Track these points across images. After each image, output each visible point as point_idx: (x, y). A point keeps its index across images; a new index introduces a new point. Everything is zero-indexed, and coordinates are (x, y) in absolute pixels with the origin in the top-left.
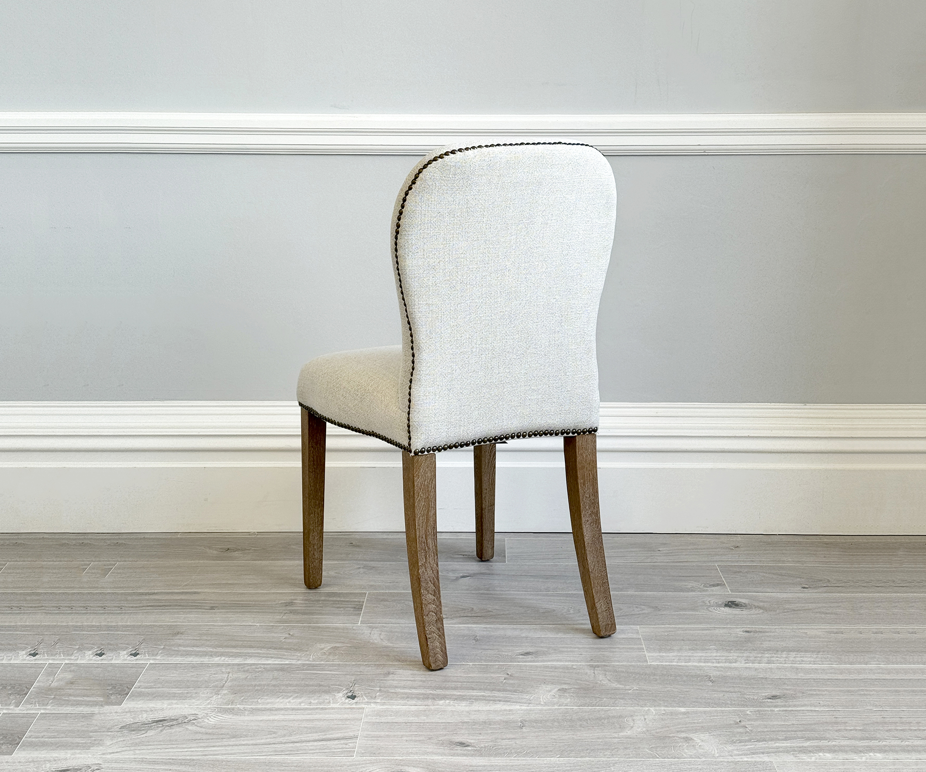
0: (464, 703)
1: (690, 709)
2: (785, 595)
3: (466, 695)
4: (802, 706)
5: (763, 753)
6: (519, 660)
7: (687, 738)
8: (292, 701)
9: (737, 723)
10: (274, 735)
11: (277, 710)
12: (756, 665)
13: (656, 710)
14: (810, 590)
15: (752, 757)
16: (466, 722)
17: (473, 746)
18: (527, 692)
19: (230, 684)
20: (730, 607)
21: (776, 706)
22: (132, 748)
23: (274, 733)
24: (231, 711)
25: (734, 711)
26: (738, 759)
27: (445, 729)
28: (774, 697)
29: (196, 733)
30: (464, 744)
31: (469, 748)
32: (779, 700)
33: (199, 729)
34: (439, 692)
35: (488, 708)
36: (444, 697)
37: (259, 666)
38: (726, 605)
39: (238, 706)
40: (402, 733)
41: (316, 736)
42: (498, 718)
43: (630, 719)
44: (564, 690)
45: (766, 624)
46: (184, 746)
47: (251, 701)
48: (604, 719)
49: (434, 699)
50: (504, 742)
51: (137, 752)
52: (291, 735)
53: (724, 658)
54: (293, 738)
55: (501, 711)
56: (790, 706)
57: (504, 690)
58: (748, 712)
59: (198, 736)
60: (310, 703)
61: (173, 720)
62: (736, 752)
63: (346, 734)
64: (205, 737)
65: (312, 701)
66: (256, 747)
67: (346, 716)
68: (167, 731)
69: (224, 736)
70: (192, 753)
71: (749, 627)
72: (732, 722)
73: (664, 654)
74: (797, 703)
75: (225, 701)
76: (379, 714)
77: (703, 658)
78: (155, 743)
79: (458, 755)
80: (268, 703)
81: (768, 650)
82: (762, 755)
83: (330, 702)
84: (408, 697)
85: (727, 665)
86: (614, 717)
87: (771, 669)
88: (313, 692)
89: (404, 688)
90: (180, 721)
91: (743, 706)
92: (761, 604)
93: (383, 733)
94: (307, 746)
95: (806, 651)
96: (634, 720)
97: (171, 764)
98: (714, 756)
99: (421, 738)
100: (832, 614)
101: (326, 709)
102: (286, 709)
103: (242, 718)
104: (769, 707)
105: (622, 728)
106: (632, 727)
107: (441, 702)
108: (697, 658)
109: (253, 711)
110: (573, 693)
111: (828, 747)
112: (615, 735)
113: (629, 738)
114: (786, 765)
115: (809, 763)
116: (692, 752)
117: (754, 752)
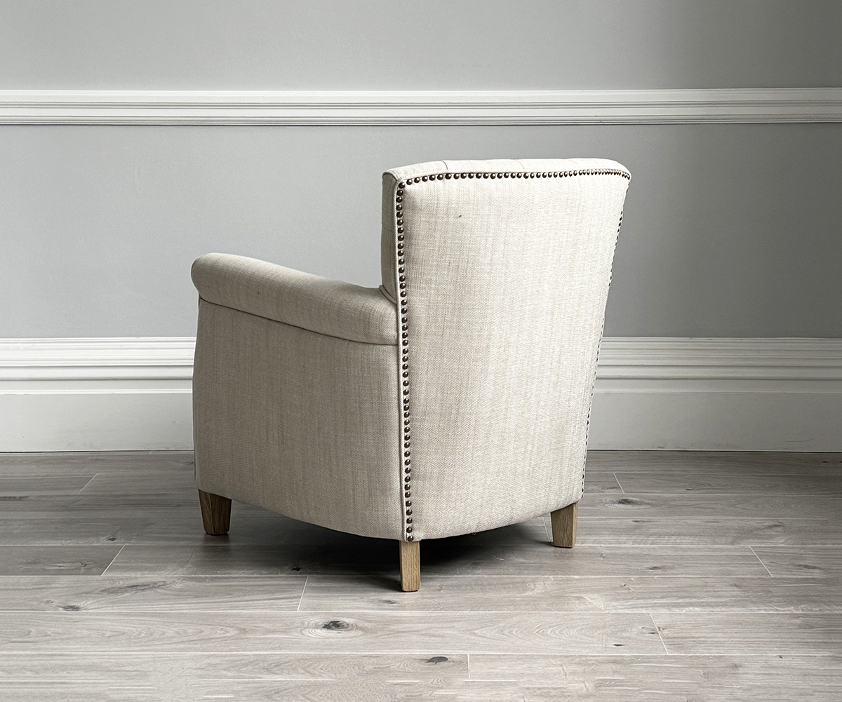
1: (582, 577)
2: (671, 495)
4: (678, 574)
5: (642, 607)
7: (579, 596)
8: (246, 572)
9: (622, 586)
10: (230, 596)
11: (233, 578)
12: (642, 546)
13: (554, 577)
14: (693, 492)
15: (632, 610)
17: (399, 604)
19: (193, 560)
20: (623, 503)
21: (656, 575)
22: (110, 605)
24: (194, 579)
25: (620, 578)
26: (621, 611)
28: (655, 568)
29: (165, 594)
30: (391, 602)
31: (395, 605)
32: (659, 570)
37: (218, 548)
38: (620, 503)
39: (200, 576)
40: (338, 594)
41: (265, 596)
43: (532, 583)
45: (654, 516)
46: (155, 603)
47: (211, 572)
48: (510, 583)
50: (425, 600)
51: (115, 608)
52: (244, 596)
53: (614, 540)
54: (247, 598)
56: (668, 574)
58: (632, 579)
59: (166, 597)
61: (145, 585)
62: (619, 607)
63: (291, 595)
65: (263, 572)
66: (215, 604)
67: (291, 583)
68: (141, 593)
69: (188, 597)
71: (638, 518)
72: (617, 586)
74: (675, 572)
75: (189, 572)
77: (596, 540)
78: (131, 601)
79: (385, 609)
80: (226, 573)
81: (653, 535)
82: (641, 609)
83: (278, 573)
84: (345, 569)
85: (617, 545)
86: (519, 583)
87: (654, 548)
88: (264, 565)
90: (151, 586)
91: (628, 574)
92: (650, 502)
93: (322, 595)
94: (258, 604)
95: (685, 536)
96: (534, 585)
97: (144, 616)
98: (600, 610)
99: (355, 598)
100: (710, 508)
101: (274, 578)
102: (241, 578)
103: (204, 584)
104: (650, 575)
105: (524, 591)
106: (533, 590)
108: (593, 541)
109: (213, 579)
110: (485, 566)
111: (698, 603)
112: (518, 595)
113: (530, 596)
114: (661, 616)
115: (680, 614)
116: (583, 607)
117: (633, 607)
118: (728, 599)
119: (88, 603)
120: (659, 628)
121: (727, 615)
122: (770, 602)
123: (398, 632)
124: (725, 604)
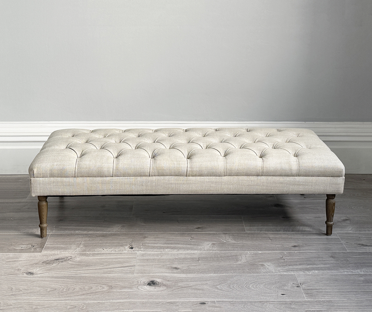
0: (175, 250)
1: (263, 252)
2: (298, 201)
3: (176, 247)
4: (306, 250)
5: (292, 271)
6: (195, 231)
7: (262, 264)
8: (108, 250)
9: (281, 258)
10: (103, 265)
11: (103, 254)
12: (287, 232)
13: (249, 252)
14: (307, 199)
15: (287, 273)
16: (177, 259)
17: (180, 269)
18: (200, 245)
19: (83, 243)
20: (277, 206)
21: (296, 250)
22: (48, 272)
23: (103, 264)
24: (85, 255)
25: (280, 253)
26: (282, 273)
27: (169, 261)
28: (295, 246)
29: (72, 264)
30: (177, 268)
31: (179, 270)
32: (297, 248)
33: (73, 263)
34: (166, 245)
35: (184, 252)
36: (168, 248)
37: (94, 235)
38: (275, 206)
39: (87, 252)
40: (152, 264)
41: (119, 265)
42: (189, 257)
43: (240, 257)
44: (214, 244)
46: (68, 270)
47: (92, 250)
48: (230, 256)
49: (163, 248)
50: (192, 267)
51: (50, 273)
52: (109, 265)
53: (275, 229)
54: (110, 266)
55: (190, 253)
56: (301, 250)
57: (191, 244)
58: (285, 253)
59: (73, 266)
60: (115, 251)
61: (63, 259)
62: (281, 271)
63: (131, 265)
64: (75, 266)
65: (116, 250)
66: (96, 270)
67: (130, 256)
68: (61, 264)
69: (83, 266)
70: (72, 273)
71: (284, 215)
72: (279, 258)
73: (252, 228)
74: (304, 249)
75: (82, 250)
76: (143, 255)
77: (267, 229)
78: (57, 269)
79: (175, 273)
80: (99, 251)
81: (292, 226)
82: (291, 272)
83: (123, 250)
84: (153, 248)
85: (276, 232)
86: (234, 256)
87: (293, 234)
88: (116, 246)
89: (152, 244)
90: (65, 259)
91: (283, 250)
92: (289, 205)
93: (145, 264)
94: (116, 270)
95: (306, 226)
96: (241, 257)
97: (64, 278)
98: (273, 272)
99: (160, 266)
100: (316, 209)
101: (121, 253)
102: (106, 254)
103: (90, 258)
104: (293, 250)
105: (237, 260)
106: (241, 260)
107: (167, 250)
108: (265, 229)
109: (94, 255)
110: (217, 245)
111: (316, 268)
112: (235, 264)
113: (240, 264)
114: (301, 276)
115: (309, 275)
116: (265, 271)
117: (288, 270)
118: (330, 265)
119: (37, 270)
120: (300, 283)
121: (330, 275)
122: (349, 267)
123: (182, 287)
124: (329, 269)
